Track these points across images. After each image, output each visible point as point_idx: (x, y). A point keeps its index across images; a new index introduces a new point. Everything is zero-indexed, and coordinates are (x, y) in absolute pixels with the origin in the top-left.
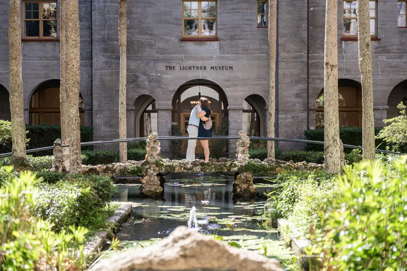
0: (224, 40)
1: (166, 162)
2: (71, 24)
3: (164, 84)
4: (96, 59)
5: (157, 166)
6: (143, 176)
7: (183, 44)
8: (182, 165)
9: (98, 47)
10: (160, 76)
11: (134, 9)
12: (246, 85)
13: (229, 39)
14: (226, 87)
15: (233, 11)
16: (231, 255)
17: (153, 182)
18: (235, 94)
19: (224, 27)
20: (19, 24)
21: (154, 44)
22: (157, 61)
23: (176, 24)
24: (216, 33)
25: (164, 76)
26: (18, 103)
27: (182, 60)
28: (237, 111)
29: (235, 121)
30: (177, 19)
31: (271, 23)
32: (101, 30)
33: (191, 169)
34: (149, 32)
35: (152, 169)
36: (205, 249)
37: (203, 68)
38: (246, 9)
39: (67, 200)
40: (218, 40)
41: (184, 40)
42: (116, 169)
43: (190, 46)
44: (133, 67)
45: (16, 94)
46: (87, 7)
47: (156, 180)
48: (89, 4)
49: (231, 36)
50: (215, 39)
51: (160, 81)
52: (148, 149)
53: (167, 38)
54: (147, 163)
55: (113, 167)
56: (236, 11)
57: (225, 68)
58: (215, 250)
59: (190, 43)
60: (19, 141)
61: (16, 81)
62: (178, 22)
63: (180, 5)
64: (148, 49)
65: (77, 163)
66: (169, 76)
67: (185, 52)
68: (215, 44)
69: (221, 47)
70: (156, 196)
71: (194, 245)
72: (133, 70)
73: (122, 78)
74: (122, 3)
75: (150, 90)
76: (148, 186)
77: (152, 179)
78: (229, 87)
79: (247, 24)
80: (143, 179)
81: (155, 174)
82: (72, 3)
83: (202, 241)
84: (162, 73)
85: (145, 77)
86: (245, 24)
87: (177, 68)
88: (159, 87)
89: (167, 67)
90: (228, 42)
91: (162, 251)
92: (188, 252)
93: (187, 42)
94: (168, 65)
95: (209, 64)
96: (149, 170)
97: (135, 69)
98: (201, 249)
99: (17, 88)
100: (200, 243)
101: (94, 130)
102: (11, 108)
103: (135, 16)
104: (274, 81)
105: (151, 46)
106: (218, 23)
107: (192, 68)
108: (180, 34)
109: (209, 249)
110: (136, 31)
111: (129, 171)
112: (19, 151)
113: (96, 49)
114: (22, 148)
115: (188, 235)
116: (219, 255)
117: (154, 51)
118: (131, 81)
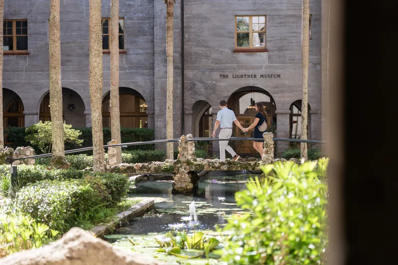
0: (273, 51)
1: (199, 161)
2: (94, 36)
3: (219, 91)
4: (157, 69)
5: (188, 165)
6: (175, 174)
7: (236, 54)
8: (210, 164)
9: (159, 59)
10: (214, 84)
11: (192, 24)
12: (293, 91)
13: (276, 50)
14: (274, 93)
15: (281, 25)
16: (117, 257)
17: (184, 179)
18: (282, 99)
19: (273, 39)
20: (58, 36)
21: (209, 55)
22: (212, 70)
23: (229, 37)
24: (266, 45)
25: (219, 84)
26: (57, 108)
27: (235, 69)
28: (284, 115)
29: (282, 124)
30: (230, 33)
31: (303, 34)
32: (162, 43)
33: (219, 167)
34: (205, 44)
35: (183, 167)
36: (91, 251)
37: (253, 76)
38: (293, 23)
39: (58, 197)
40: (267, 51)
41: (235, 51)
42: (151, 167)
43: (242, 57)
44: (191, 76)
45: (56, 100)
46: (150, 23)
47: (187, 178)
48: (151, 20)
49: (279, 47)
50: (265, 50)
51: (215, 88)
52: (180, 149)
53: (221, 49)
54: (179, 162)
55: (148, 166)
56: (283, 25)
57: (273, 76)
58: (102, 253)
59: (242, 54)
60: (58, 141)
61: (55, 88)
62: (232, 35)
63: (233, 19)
64: (204, 60)
65: (100, 162)
66: (223, 84)
67: (237, 62)
68: (265, 55)
69: (270, 57)
70: (187, 192)
71: (81, 247)
72: (191, 78)
73: (169, 85)
74: (169, 18)
75: (206, 96)
76: (179, 183)
77: (183, 177)
78: (277, 93)
79: (294, 36)
80: (175, 176)
81: (186, 172)
82: (95, 17)
83: (89, 243)
84: (217, 81)
85: (202, 85)
86: (291, 37)
87: (230, 76)
88: (214, 93)
89: (221, 75)
90: (276, 53)
91: (52, 253)
92: (74, 254)
93: (239, 53)
94: (222, 73)
95: (259, 72)
96: (180, 168)
97: (192, 78)
98: (87, 251)
99: (56, 94)
100: (88, 245)
101: (155, 133)
102: (51, 111)
103: (193, 30)
104: (307, 87)
105: (207, 57)
106: (267, 35)
107: (244, 76)
108: (234, 46)
109: (95, 251)
110: (194, 43)
111: (162, 169)
112: (57, 151)
113: (157, 60)
114: (61, 148)
115: (78, 237)
116: (105, 257)
117: (210, 62)
118: (189, 88)
